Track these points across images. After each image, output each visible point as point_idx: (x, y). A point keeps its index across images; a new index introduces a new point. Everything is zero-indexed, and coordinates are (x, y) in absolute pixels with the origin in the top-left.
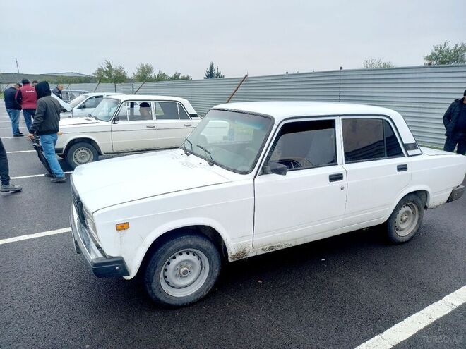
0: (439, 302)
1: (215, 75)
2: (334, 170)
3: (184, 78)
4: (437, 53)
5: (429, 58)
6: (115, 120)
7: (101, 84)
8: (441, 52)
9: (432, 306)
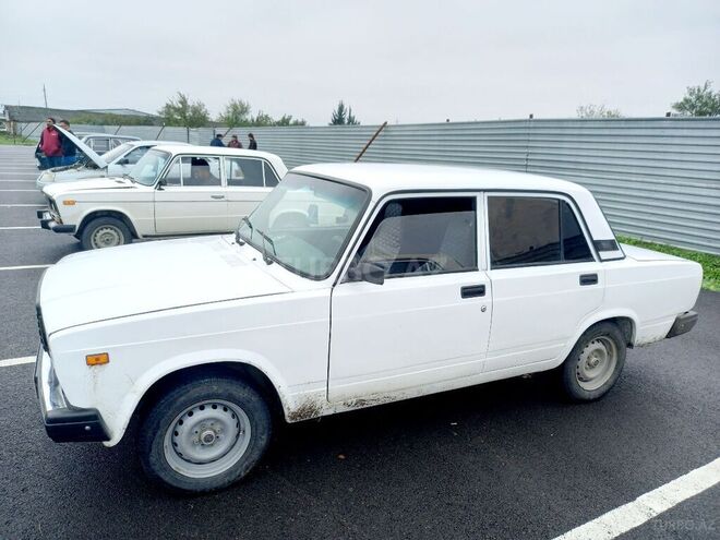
0: (630, 505)
1: (346, 121)
2: (470, 279)
3: (296, 124)
4: (693, 98)
5: (680, 107)
6: (161, 183)
7: (167, 128)
8: (699, 98)
9: (616, 511)
